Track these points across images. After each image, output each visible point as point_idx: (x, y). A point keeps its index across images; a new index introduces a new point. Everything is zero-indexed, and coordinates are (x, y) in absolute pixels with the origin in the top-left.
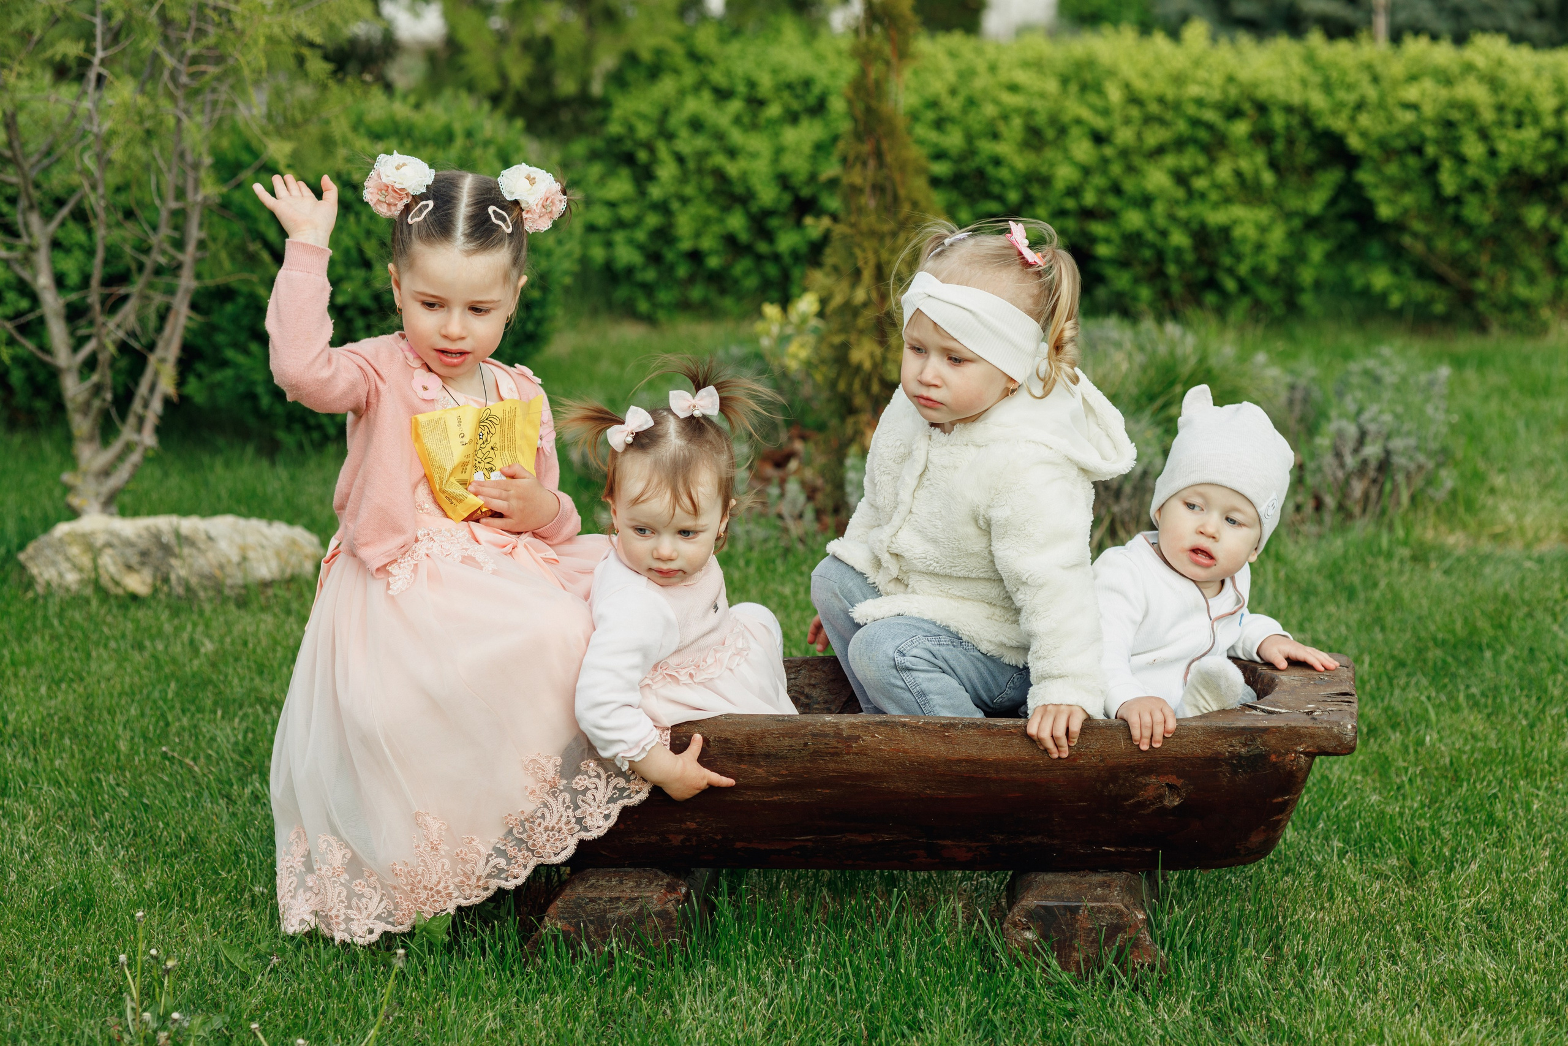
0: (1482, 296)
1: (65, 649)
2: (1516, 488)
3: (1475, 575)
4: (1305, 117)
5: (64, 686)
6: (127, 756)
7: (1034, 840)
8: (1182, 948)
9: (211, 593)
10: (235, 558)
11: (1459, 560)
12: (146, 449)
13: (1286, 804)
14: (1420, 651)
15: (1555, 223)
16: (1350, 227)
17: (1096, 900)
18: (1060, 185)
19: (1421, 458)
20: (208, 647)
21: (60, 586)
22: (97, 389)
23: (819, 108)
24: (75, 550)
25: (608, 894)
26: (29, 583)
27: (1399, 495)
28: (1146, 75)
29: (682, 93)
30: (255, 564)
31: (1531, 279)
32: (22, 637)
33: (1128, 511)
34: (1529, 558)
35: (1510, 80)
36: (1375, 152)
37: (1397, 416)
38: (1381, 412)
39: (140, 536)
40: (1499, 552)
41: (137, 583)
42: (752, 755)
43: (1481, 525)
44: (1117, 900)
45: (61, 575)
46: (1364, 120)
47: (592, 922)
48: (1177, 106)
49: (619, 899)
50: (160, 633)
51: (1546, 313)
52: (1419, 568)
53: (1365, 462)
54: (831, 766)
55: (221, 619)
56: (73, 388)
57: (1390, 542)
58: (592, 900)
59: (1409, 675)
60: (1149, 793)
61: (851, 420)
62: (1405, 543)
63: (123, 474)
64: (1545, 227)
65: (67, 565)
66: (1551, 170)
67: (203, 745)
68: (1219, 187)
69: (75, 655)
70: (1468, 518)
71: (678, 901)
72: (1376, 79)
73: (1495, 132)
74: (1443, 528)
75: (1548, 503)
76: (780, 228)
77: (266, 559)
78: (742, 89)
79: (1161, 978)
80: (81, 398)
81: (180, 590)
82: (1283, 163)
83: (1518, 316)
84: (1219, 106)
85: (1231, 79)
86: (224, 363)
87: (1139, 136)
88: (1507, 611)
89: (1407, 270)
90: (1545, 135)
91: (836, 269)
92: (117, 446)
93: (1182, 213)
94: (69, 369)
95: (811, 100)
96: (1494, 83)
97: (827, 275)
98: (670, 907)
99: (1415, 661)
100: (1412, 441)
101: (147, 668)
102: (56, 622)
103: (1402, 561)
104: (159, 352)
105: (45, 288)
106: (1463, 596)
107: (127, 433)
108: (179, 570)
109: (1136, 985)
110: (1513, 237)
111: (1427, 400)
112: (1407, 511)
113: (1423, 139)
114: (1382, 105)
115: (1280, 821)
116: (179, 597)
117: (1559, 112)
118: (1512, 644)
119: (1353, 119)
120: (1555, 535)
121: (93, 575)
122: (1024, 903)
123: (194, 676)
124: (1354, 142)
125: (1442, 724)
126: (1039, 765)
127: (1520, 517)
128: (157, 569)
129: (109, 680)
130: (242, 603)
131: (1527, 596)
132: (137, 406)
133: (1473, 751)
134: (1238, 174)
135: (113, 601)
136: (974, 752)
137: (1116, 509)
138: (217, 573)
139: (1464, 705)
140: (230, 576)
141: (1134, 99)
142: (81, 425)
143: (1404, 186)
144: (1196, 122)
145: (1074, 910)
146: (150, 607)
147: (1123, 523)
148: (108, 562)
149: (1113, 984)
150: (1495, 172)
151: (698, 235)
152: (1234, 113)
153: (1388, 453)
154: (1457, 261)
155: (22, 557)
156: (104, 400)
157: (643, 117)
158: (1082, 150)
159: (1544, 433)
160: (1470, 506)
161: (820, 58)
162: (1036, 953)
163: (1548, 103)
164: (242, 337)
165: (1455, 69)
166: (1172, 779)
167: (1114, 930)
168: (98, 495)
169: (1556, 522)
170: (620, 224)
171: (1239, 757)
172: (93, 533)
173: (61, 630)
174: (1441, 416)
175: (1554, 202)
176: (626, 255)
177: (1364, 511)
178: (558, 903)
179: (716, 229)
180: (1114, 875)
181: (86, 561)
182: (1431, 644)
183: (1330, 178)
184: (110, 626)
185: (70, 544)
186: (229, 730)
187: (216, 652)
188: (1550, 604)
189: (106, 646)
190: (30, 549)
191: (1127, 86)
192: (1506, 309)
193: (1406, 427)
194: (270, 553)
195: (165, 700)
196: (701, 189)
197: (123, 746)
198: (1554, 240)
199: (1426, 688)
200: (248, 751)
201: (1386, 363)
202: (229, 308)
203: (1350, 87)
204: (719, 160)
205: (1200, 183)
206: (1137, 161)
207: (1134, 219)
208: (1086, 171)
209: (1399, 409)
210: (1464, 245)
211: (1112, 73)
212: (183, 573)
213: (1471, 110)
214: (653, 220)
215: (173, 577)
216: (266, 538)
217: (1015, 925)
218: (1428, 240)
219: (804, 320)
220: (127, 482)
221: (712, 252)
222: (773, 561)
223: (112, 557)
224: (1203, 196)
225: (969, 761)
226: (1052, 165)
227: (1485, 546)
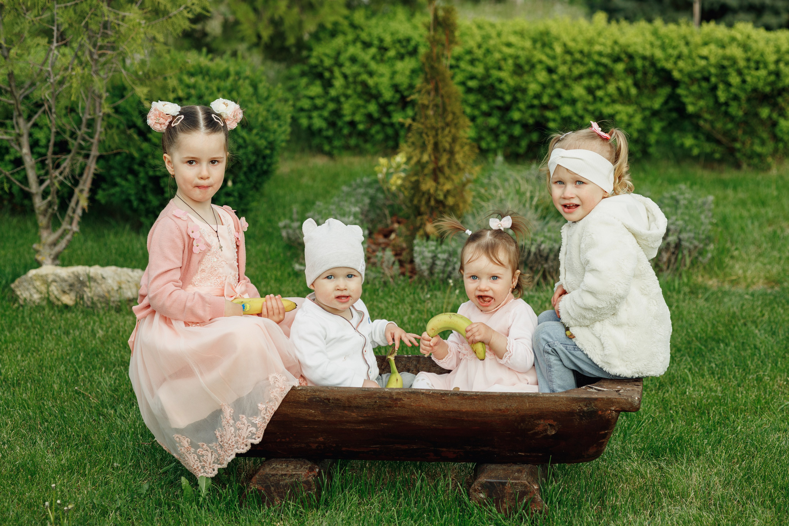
0: (739, 150)
1: (31, 334)
2: (744, 256)
3: (720, 303)
4: (652, 61)
5: (29, 354)
6: (58, 392)
7: (485, 449)
8: (555, 503)
9: (103, 305)
10: (116, 288)
11: (713, 294)
12: (74, 233)
13: (606, 434)
14: (689, 343)
15: (775, 116)
16: (674, 115)
17: (515, 479)
18: (531, 93)
19: (696, 243)
20: (101, 333)
21: (31, 300)
22: (50, 204)
23: (414, 52)
24: (38, 283)
25: (281, 472)
26: (15, 299)
27: (685, 261)
28: (574, 40)
29: (347, 44)
30: (125, 290)
31: (763, 143)
32: (11, 328)
33: (552, 267)
34: (747, 294)
35: (754, 46)
36: (686, 80)
37: (685, 221)
38: (677, 220)
39: (69, 277)
40: (733, 289)
41: (68, 299)
42: (350, 407)
43: (725, 275)
44: (524, 479)
45: (31, 295)
46: (681, 64)
47: (273, 486)
48: (589, 55)
49: (285, 475)
50: (77, 327)
51: (770, 160)
52: (693, 296)
53: (668, 244)
54: (388, 412)
55: (108, 318)
56: (39, 203)
57: (679, 284)
58: (273, 475)
59: (683, 355)
60: (540, 428)
61: (419, 218)
62: (687, 285)
63: (63, 244)
64: (770, 117)
65: (35, 291)
66: (773, 90)
67: (95, 386)
68: (610, 96)
69: (36, 338)
70: (718, 272)
71: (314, 476)
72: (687, 44)
73: (746, 71)
74: (707, 276)
75: (759, 264)
76: (394, 111)
77: (130, 288)
78: (376, 42)
79: (545, 519)
80: (42, 208)
81: (89, 303)
82: (641, 84)
83: (756, 161)
84: (609, 56)
85: (616, 42)
86: (115, 185)
87: (570, 70)
88: (734, 323)
89: (702, 137)
90: (770, 73)
91: (413, 143)
92: (60, 231)
93: (591, 108)
94: (37, 194)
95: (410, 48)
96: (745, 47)
97: (409, 147)
98: (310, 478)
99: (686, 348)
100: (692, 235)
101: (70, 345)
102: (28, 319)
103: (685, 294)
104: (81, 187)
105: (26, 154)
106: (713, 313)
107: (65, 225)
108: (88, 293)
109: (533, 521)
110: (753, 122)
111: (701, 213)
112: (689, 268)
113: (710, 74)
114: (690, 57)
115: (603, 442)
116: (88, 307)
117: (777, 62)
118: (733, 340)
119: (675, 63)
120: (761, 281)
121: (47, 296)
122: (480, 480)
123: (92, 350)
124: (676, 74)
125: (695, 383)
126: (487, 414)
127: (745, 272)
128: (77, 292)
129: (51, 351)
130: (118, 310)
131: (744, 314)
132: (70, 212)
133: (708, 398)
134: (619, 89)
135: (56, 308)
136: (456, 407)
137: (546, 266)
138: (107, 294)
139: (706, 373)
140: (113, 296)
141: (568, 52)
142: (43, 221)
143: (701, 97)
144: (598, 64)
145: (504, 484)
146: (73, 312)
147: (549, 272)
148: (54, 289)
149: (522, 519)
150: (744, 90)
151: (353, 114)
152: (617, 59)
153: (680, 240)
154: (726, 133)
155: (13, 286)
156: (54, 210)
157: (327, 55)
158: (542, 76)
159: (761, 226)
160: (721, 265)
161: (415, 27)
162: (485, 505)
163: (771, 58)
164: (124, 172)
165: (726, 40)
166: (551, 422)
167: (523, 494)
168: (50, 255)
169: (762, 274)
170: (316, 108)
171: (584, 412)
172: (46, 275)
173: (30, 324)
174: (707, 221)
175: (775, 106)
176: (318, 123)
177: (668, 267)
178: (257, 476)
179: (362, 110)
180: (525, 466)
181: (43, 288)
182: (694, 339)
183: (665, 91)
184: (54, 322)
185: (35, 280)
186: (107, 379)
187: (105, 335)
188: (755, 318)
189: (51, 333)
190: (17, 282)
191: (565, 45)
192: (750, 157)
193: (688, 228)
194: (132, 285)
195: (77, 362)
196: (355, 91)
197: (56, 387)
198: (775, 124)
199: (689, 363)
200: (116, 390)
201: (682, 193)
202: (118, 158)
203: (674, 48)
204: (365, 77)
205: (600, 93)
206: (569, 82)
207: (567, 110)
208: (544, 86)
209: (687, 218)
210: (730, 126)
211: (557, 39)
212: (89, 295)
213: (733, 61)
214: (331, 106)
215: (85, 297)
216: (131, 278)
217: (475, 491)
218: (712, 123)
219: (399, 166)
220: (65, 249)
221: (360, 122)
222: (378, 290)
223: (56, 286)
224: (601, 100)
225: (454, 411)
226: (527, 83)
227: (727, 286)
